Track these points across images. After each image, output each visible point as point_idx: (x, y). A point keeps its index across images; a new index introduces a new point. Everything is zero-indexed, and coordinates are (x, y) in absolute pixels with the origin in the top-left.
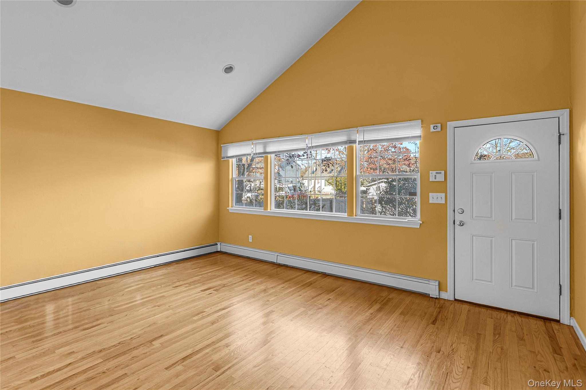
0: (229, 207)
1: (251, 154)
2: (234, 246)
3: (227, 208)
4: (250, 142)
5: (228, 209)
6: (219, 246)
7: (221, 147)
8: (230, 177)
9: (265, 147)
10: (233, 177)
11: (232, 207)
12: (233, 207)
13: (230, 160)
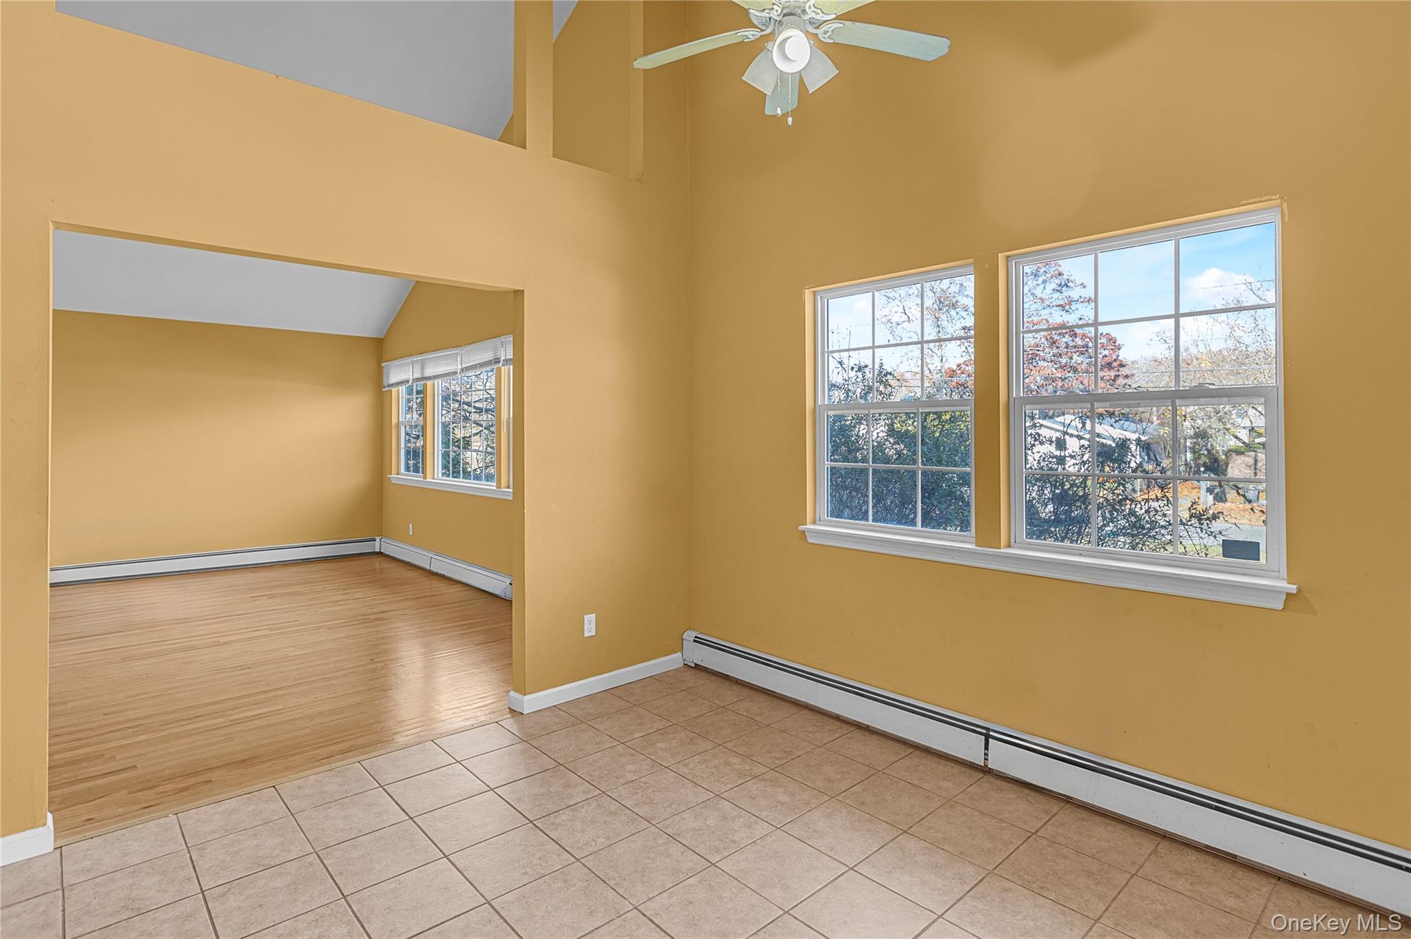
0: (391, 474)
1: (408, 381)
2: (394, 544)
3: (389, 476)
4: (408, 360)
5: (390, 478)
6: (377, 543)
7: (383, 367)
8: (394, 421)
9: (422, 369)
10: (400, 420)
11: (398, 474)
12: (400, 474)
13: (394, 390)
